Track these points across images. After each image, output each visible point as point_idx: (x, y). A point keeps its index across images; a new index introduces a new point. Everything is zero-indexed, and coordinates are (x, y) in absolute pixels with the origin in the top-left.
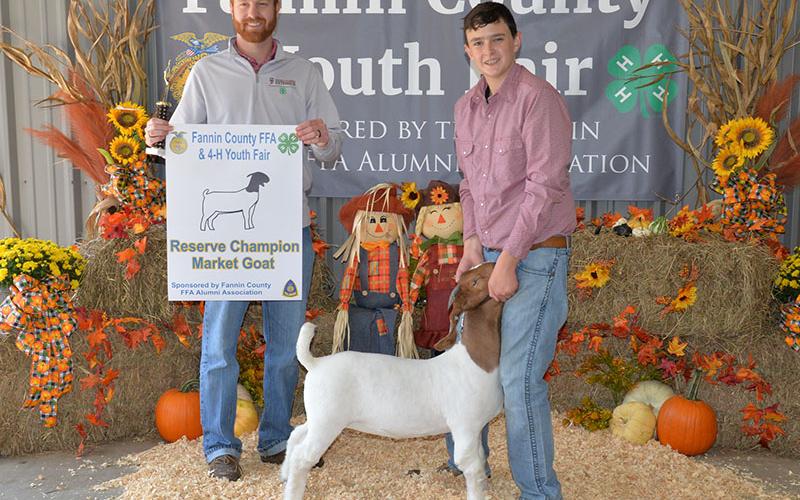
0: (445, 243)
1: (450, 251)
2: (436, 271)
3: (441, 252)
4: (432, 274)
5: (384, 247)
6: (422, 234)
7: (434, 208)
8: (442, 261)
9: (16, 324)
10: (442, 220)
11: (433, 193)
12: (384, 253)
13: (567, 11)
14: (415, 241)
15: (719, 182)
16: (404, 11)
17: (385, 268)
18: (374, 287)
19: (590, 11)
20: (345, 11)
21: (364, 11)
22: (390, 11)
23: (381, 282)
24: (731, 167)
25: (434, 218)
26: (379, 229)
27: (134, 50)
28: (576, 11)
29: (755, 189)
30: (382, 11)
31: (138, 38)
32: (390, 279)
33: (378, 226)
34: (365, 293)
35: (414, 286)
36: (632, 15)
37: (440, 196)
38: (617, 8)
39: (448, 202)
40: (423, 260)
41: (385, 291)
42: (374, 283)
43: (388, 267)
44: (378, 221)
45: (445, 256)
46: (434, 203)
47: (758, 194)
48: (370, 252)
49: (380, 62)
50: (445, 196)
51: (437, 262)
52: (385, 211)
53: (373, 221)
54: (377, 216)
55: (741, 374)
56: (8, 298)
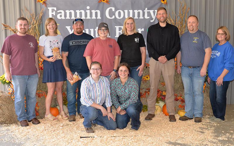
9: (12, 92)
13: (138, 18)
16: (101, 18)
19: (143, 18)
20: (87, 18)
21: (91, 18)
22: (97, 18)
27: (37, 28)
28: (140, 18)
30: (95, 18)
31: (38, 25)
36: (152, 19)
38: (149, 17)
49: (95, 30)
55: (178, 98)
56: (10, 86)
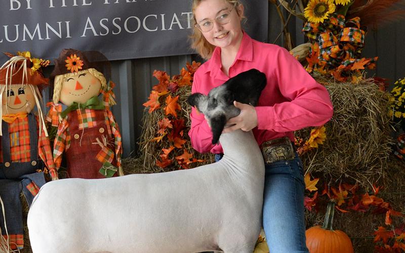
0: (84, 108)
1: (89, 115)
2: (77, 136)
3: (81, 117)
4: (73, 139)
5: (23, 117)
6: (60, 102)
7: (71, 75)
8: (82, 126)
10: (79, 87)
11: (67, 61)
12: (24, 124)
14: (54, 110)
15: (312, 28)
17: (25, 138)
18: (16, 158)
23: (22, 152)
24: (323, 14)
25: (70, 85)
26: (18, 101)
29: (346, 32)
32: (31, 148)
33: (17, 97)
34: (7, 165)
35: (58, 153)
37: (74, 63)
39: (84, 68)
40: (64, 127)
41: (26, 161)
42: (16, 154)
43: (28, 137)
44: (16, 93)
45: (85, 120)
46: (70, 71)
47: (351, 36)
48: (9, 124)
50: (80, 64)
51: (77, 127)
52: (25, 83)
53: (12, 93)
54: (15, 88)
